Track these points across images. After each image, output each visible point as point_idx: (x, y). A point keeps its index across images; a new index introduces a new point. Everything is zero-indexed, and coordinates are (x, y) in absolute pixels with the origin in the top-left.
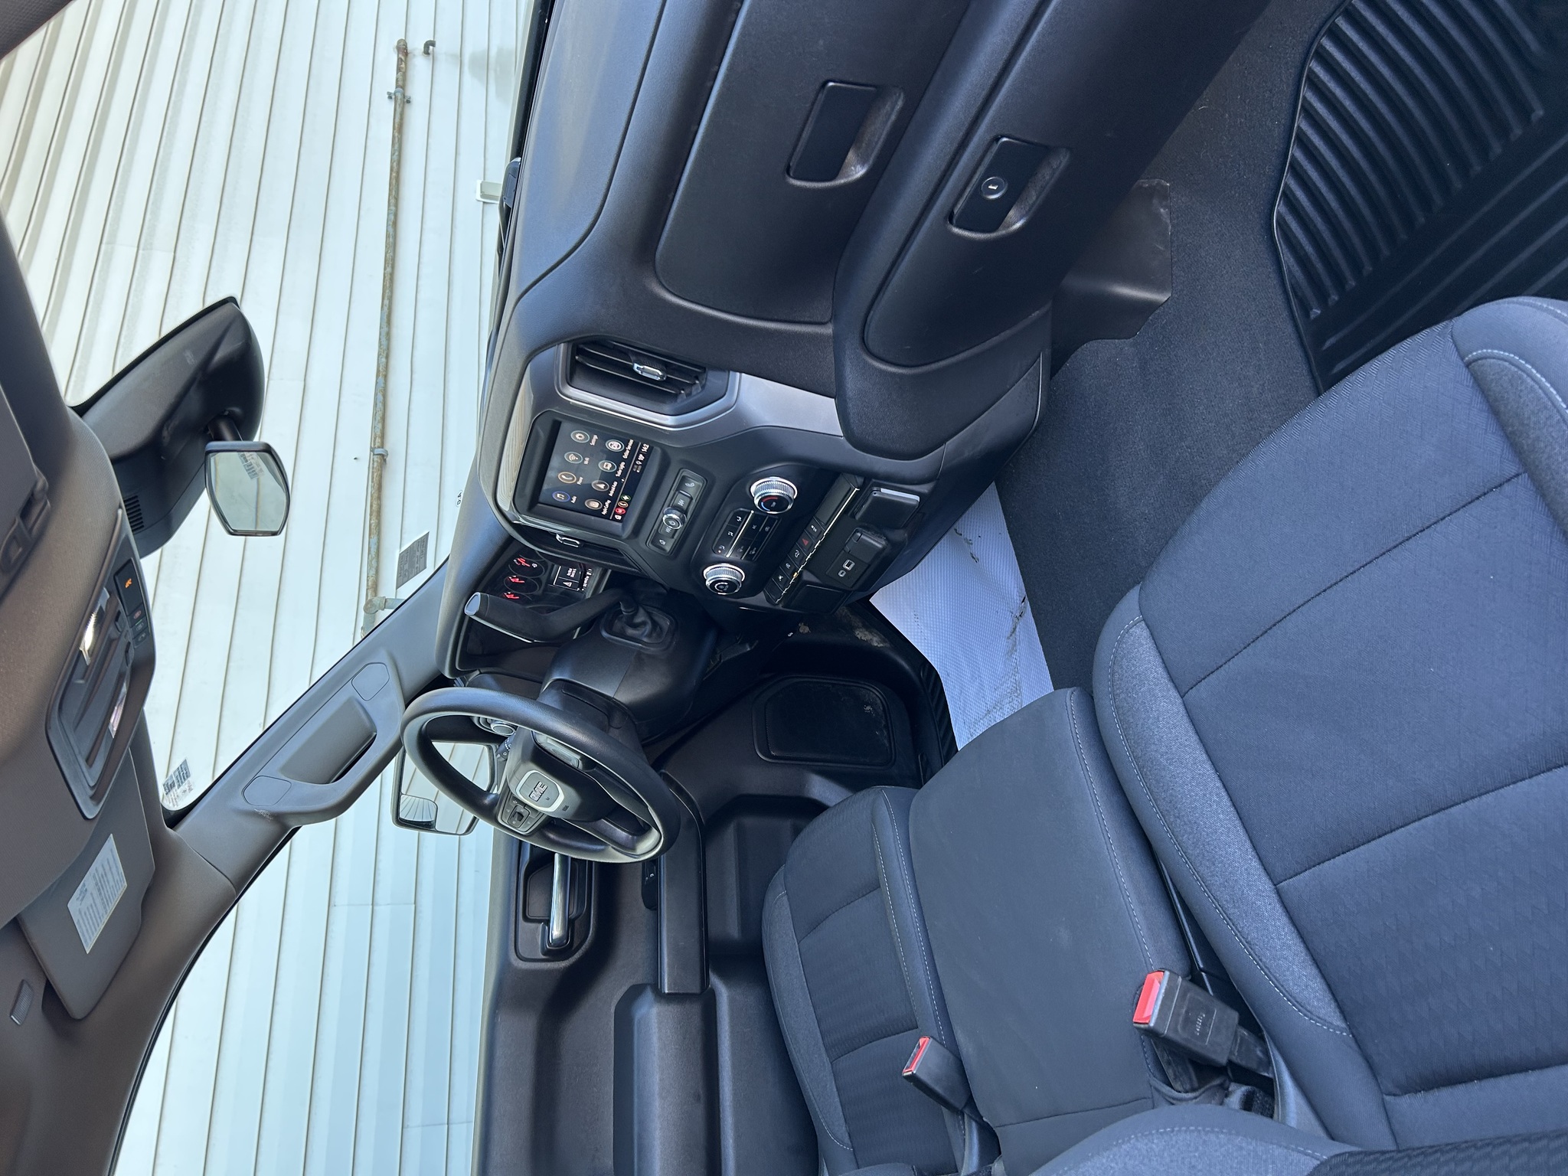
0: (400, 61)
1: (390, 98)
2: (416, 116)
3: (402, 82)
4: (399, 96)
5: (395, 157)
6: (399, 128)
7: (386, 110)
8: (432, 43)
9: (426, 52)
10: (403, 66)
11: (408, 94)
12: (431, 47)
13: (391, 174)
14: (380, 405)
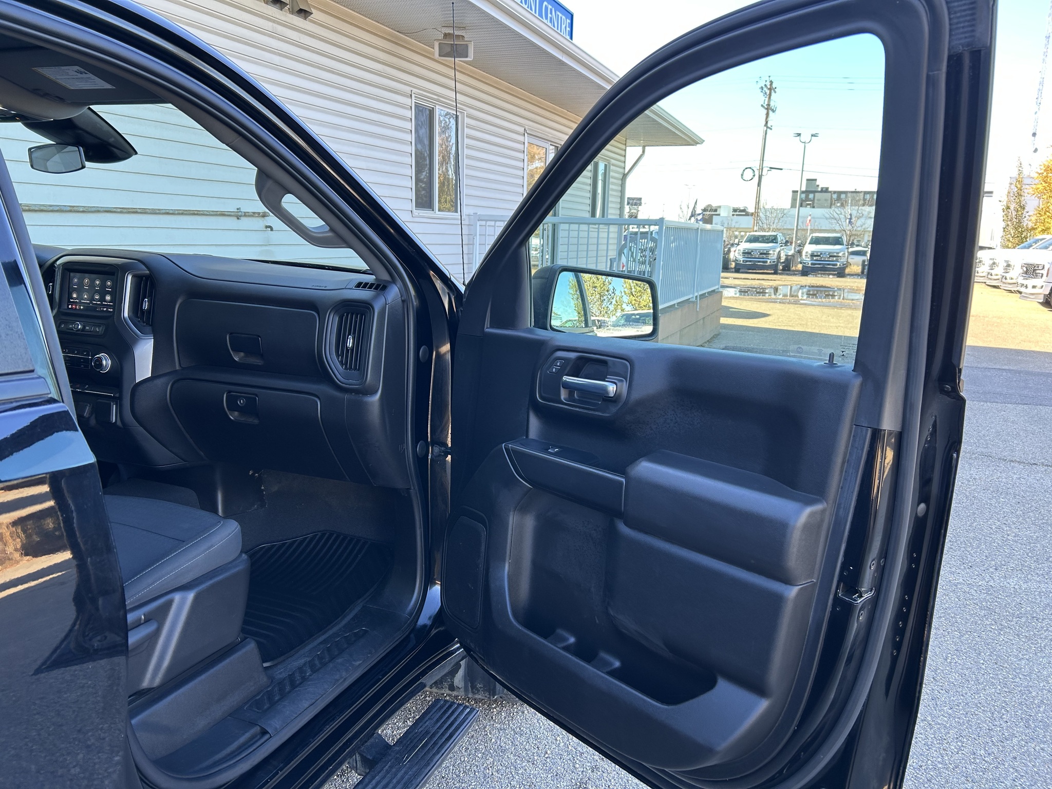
0: (259, 213)
1: (238, 209)
2: (231, 222)
3: (246, 215)
4: (240, 214)
5: (206, 213)
6: (223, 214)
7: (231, 207)
8: (272, 230)
9: (267, 227)
10: (257, 215)
11: (242, 218)
12: (270, 229)
13: (196, 211)
14: (51, 208)
